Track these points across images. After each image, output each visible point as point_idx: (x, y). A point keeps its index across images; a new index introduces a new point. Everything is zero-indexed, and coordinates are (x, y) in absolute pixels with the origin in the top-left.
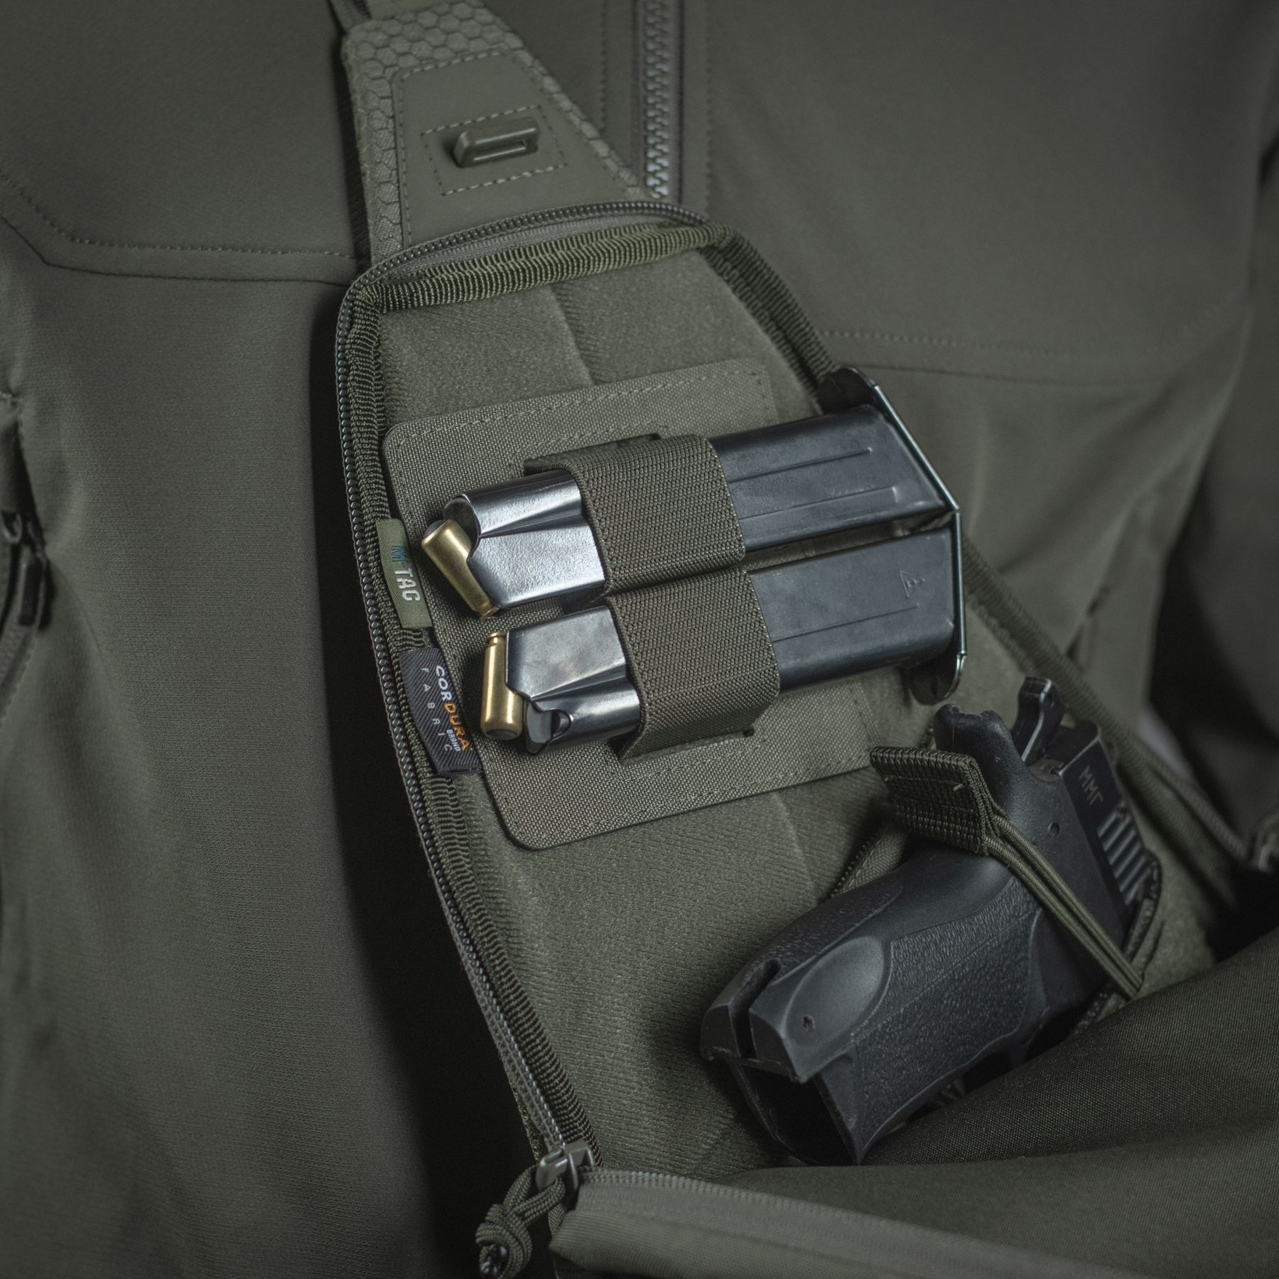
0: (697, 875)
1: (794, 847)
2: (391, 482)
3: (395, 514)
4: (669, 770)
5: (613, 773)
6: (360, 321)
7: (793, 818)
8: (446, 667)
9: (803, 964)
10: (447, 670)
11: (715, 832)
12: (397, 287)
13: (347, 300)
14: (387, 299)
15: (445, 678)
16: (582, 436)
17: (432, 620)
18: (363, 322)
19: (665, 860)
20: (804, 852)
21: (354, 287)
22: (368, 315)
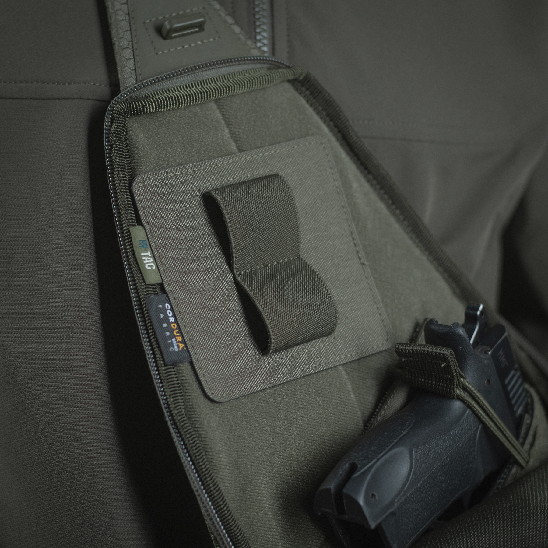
0: (302, 412)
1: (351, 394)
2: (136, 206)
3: (140, 223)
4: (287, 356)
5: (258, 359)
6: (116, 121)
7: (350, 379)
8: (170, 304)
9: (370, 464)
10: (171, 305)
11: (311, 388)
12: (135, 103)
13: (109, 110)
14: (131, 109)
15: (170, 310)
16: (234, 179)
17: (162, 279)
18: (119, 122)
19: (286, 405)
20: (356, 396)
21: (113, 103)
22: (121, 118)
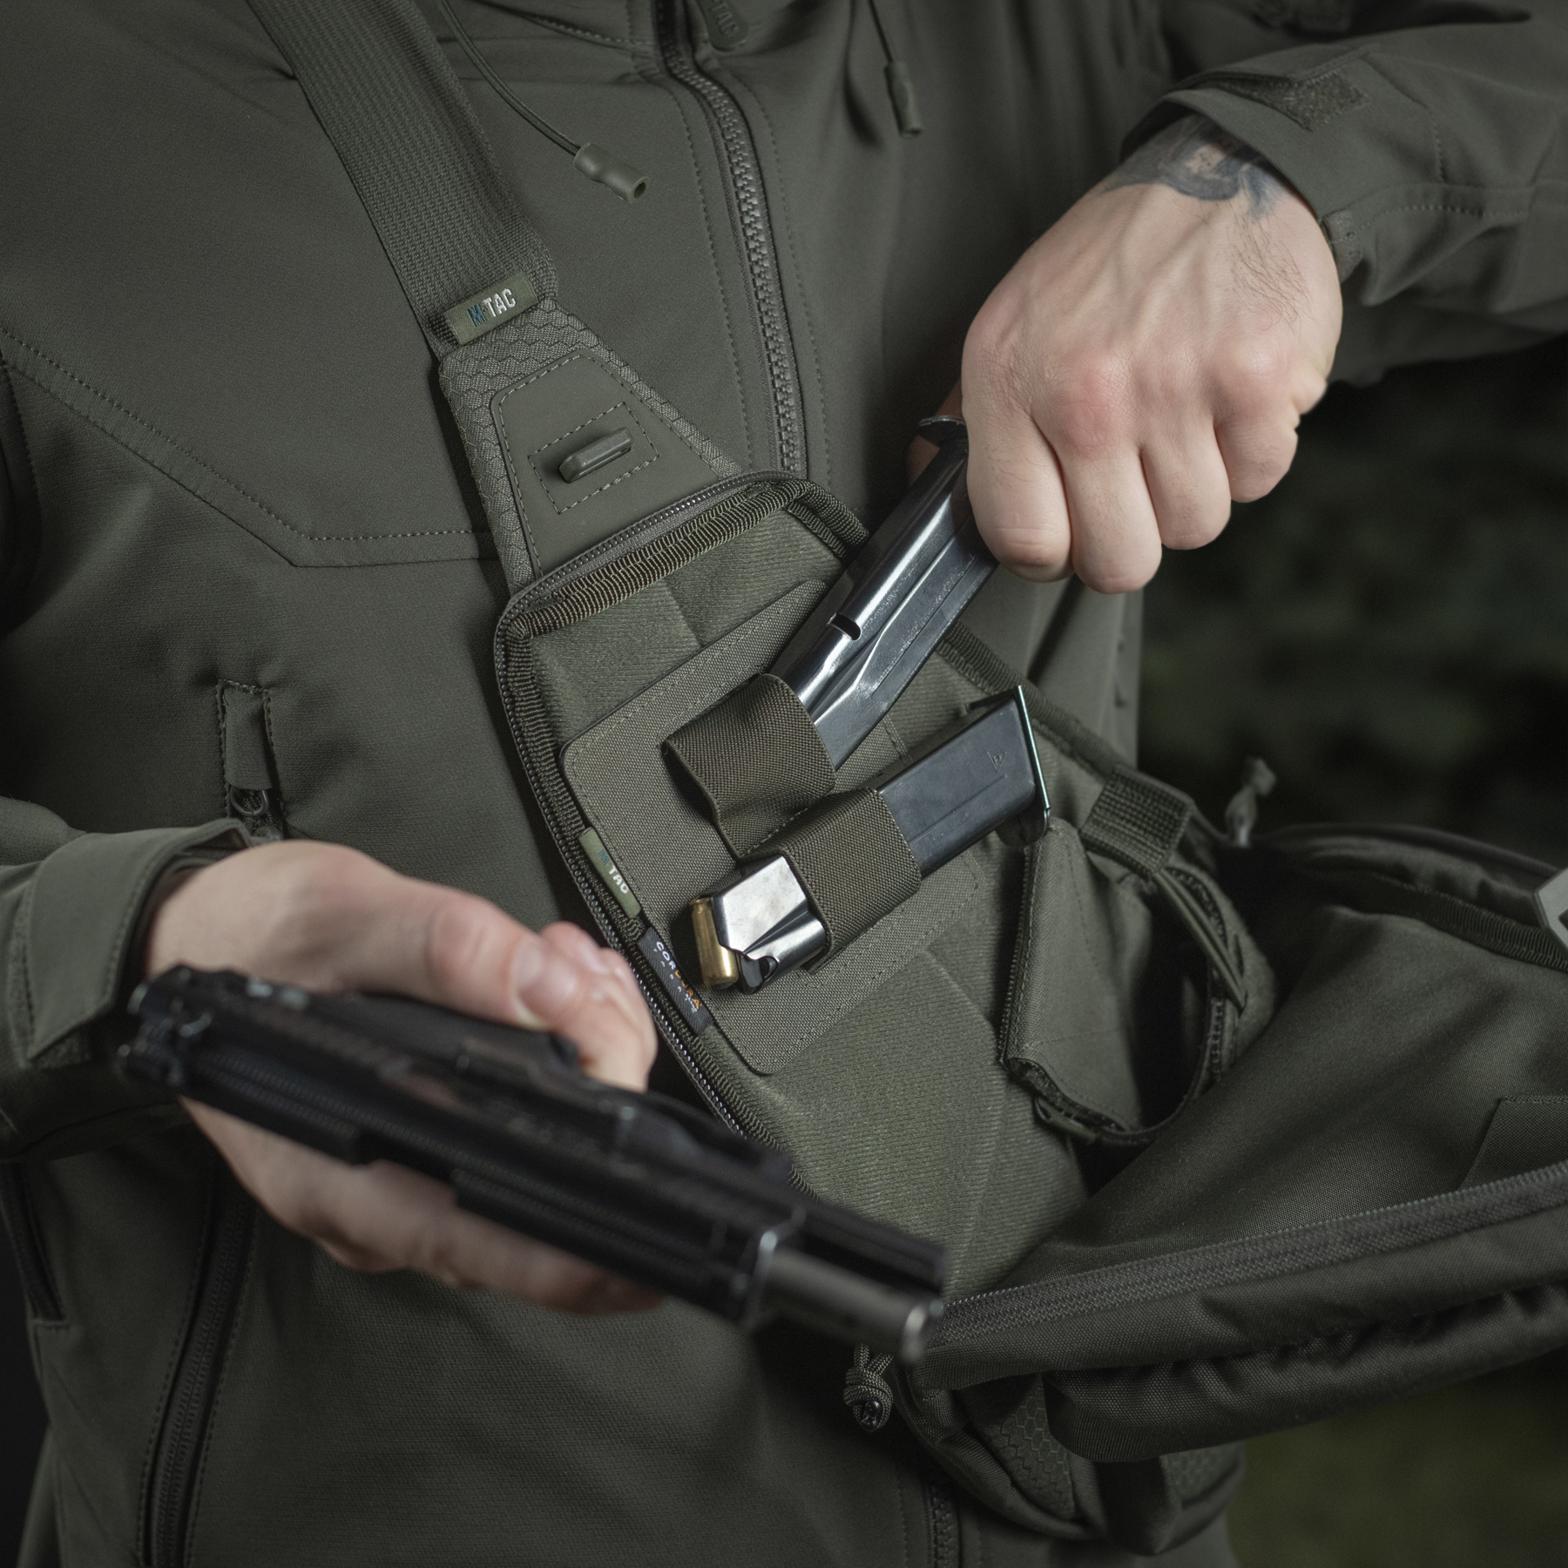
1: (951, 984)
2: (574, 794)
3: (588, 824)
4: (846, 965)
5: (806, 985)
6: (515, 654)
8: (662, 941)
10: (664, 943)
11: (891, 1000)
12: (539, 616)
13: (498, 636)
14: (532, 626)
15: (664, 950)
17: (640, 905)
18: (518, 655)
19: (864, 1040)
20: (959, 984)
21: (502, 623)
22: (521, 648)
